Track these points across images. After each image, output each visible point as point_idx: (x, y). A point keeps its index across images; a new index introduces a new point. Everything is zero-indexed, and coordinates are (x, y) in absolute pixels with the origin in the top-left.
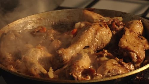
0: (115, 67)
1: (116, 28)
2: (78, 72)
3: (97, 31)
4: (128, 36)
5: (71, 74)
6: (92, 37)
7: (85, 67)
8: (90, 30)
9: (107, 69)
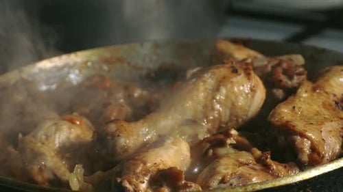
0: (241, 170)
1: (281, 81)
2: (141, 176)
3: (220, 82)
4: (302, 99)
5: (119, 180)
6: (206, 98)
7: (161, 167)
8: (204, 79)
9: (219, 173)
